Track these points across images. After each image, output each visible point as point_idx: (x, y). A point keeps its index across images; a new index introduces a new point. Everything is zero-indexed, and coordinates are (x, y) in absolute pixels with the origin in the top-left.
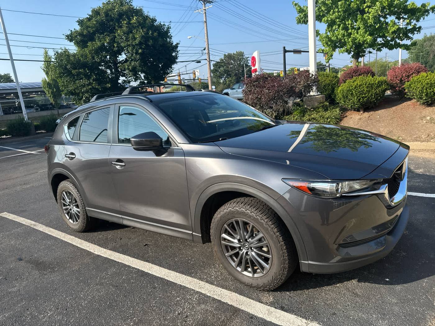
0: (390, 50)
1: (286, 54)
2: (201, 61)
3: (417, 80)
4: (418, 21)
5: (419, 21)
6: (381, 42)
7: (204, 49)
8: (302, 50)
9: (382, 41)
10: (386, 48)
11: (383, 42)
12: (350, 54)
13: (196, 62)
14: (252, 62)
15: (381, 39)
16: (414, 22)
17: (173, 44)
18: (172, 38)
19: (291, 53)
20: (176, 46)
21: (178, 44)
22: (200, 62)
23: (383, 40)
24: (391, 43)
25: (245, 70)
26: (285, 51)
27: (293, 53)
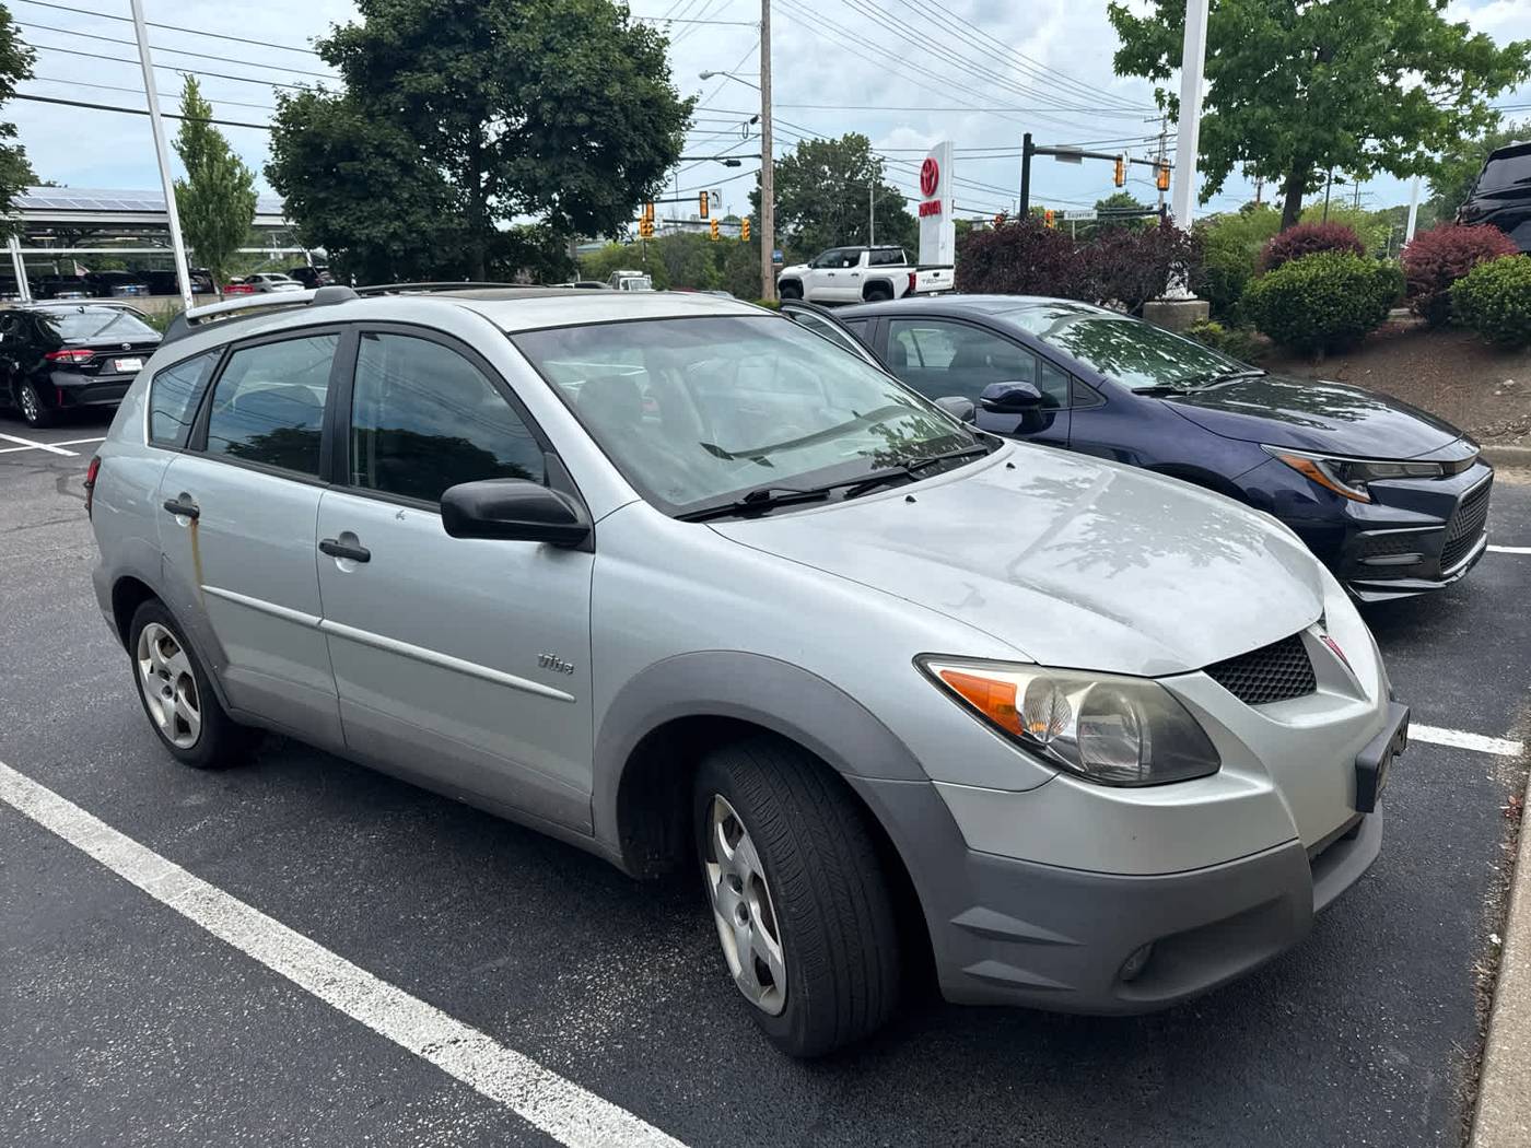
0: (1399, 178)
1: (1032, 158)
2: (740, 160)
3: (1488, 274)
4: (1492, 95)
5: (1497, 95)
6: (1375, 149)
7: (754, 121)
8: (1086, 149)
9: (1378, 147)
10: (1387, 170)
11: (1381, 151)
12: (1275, 181)
13: (724, 164)
14: (922, 178)
15: (1376, 142)
16: (1480, 96)
17: (676, 97)
18: (670, 77)
19: (1050, 156)
20: (687, 109)
21: (692, 100)
22: (738, 164)
23: (1381, 146)
24: (1406, 156)
25: (872, 203)
26: (1029, 149)
27: (1054, 157)
